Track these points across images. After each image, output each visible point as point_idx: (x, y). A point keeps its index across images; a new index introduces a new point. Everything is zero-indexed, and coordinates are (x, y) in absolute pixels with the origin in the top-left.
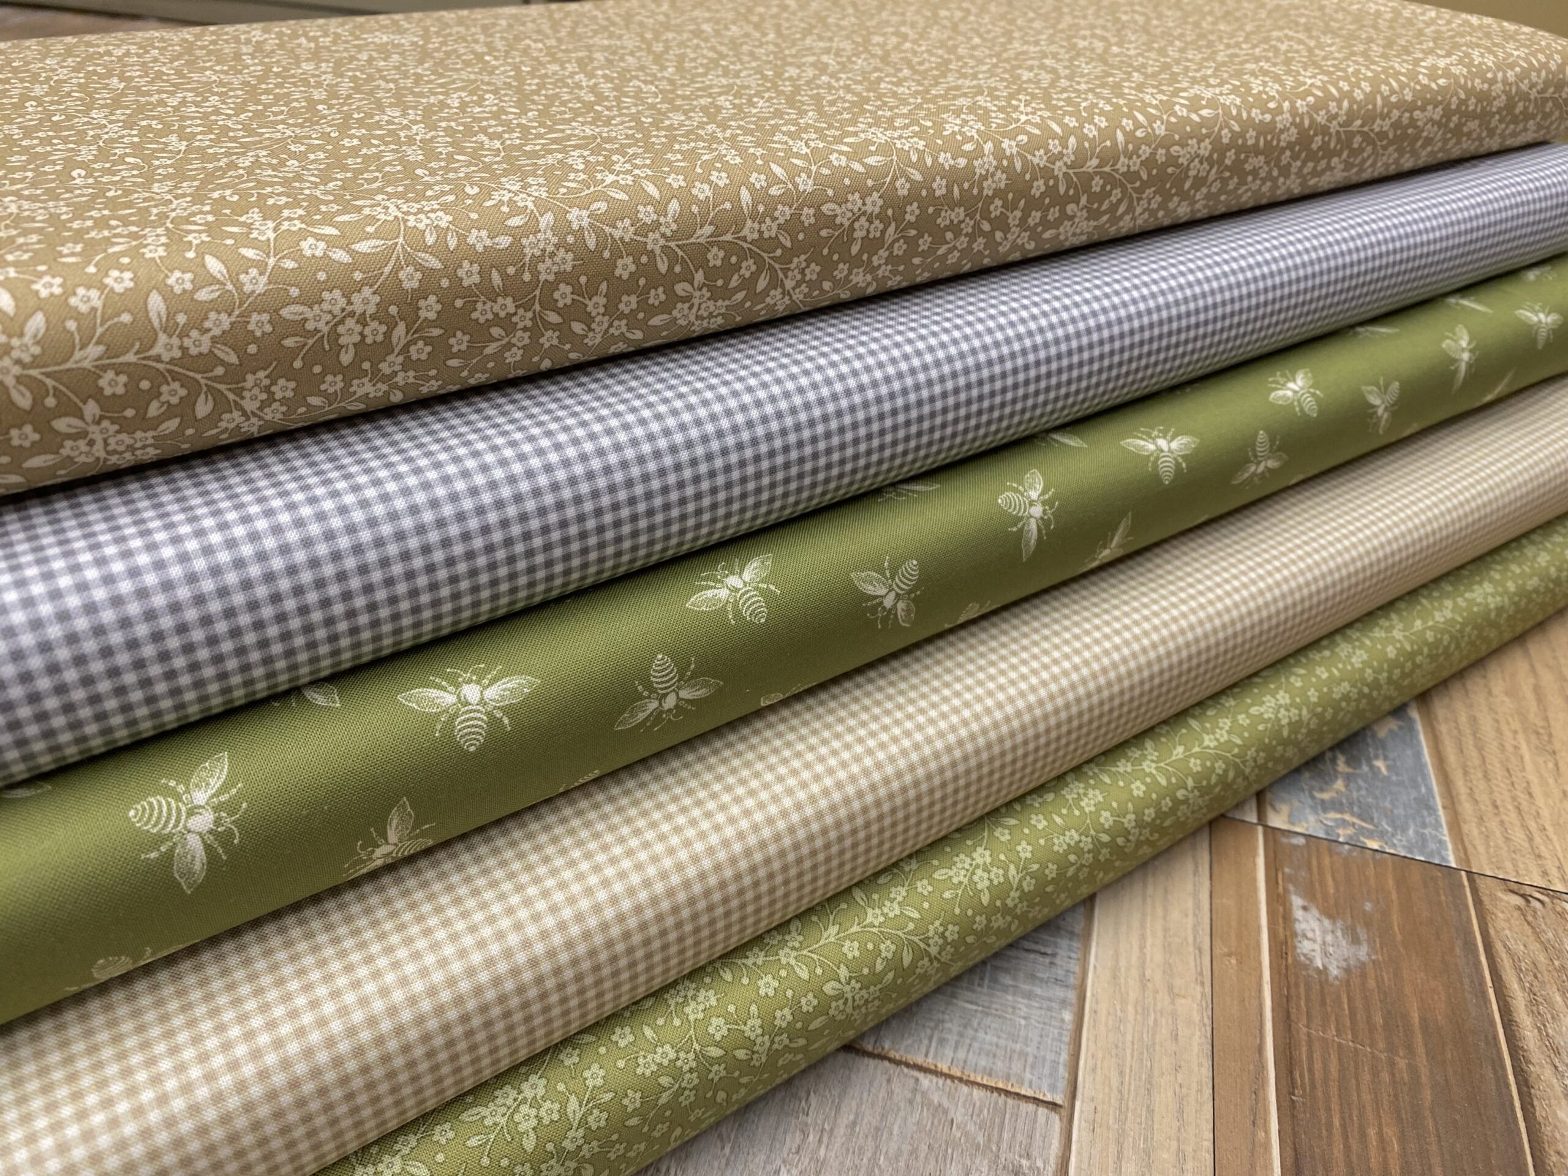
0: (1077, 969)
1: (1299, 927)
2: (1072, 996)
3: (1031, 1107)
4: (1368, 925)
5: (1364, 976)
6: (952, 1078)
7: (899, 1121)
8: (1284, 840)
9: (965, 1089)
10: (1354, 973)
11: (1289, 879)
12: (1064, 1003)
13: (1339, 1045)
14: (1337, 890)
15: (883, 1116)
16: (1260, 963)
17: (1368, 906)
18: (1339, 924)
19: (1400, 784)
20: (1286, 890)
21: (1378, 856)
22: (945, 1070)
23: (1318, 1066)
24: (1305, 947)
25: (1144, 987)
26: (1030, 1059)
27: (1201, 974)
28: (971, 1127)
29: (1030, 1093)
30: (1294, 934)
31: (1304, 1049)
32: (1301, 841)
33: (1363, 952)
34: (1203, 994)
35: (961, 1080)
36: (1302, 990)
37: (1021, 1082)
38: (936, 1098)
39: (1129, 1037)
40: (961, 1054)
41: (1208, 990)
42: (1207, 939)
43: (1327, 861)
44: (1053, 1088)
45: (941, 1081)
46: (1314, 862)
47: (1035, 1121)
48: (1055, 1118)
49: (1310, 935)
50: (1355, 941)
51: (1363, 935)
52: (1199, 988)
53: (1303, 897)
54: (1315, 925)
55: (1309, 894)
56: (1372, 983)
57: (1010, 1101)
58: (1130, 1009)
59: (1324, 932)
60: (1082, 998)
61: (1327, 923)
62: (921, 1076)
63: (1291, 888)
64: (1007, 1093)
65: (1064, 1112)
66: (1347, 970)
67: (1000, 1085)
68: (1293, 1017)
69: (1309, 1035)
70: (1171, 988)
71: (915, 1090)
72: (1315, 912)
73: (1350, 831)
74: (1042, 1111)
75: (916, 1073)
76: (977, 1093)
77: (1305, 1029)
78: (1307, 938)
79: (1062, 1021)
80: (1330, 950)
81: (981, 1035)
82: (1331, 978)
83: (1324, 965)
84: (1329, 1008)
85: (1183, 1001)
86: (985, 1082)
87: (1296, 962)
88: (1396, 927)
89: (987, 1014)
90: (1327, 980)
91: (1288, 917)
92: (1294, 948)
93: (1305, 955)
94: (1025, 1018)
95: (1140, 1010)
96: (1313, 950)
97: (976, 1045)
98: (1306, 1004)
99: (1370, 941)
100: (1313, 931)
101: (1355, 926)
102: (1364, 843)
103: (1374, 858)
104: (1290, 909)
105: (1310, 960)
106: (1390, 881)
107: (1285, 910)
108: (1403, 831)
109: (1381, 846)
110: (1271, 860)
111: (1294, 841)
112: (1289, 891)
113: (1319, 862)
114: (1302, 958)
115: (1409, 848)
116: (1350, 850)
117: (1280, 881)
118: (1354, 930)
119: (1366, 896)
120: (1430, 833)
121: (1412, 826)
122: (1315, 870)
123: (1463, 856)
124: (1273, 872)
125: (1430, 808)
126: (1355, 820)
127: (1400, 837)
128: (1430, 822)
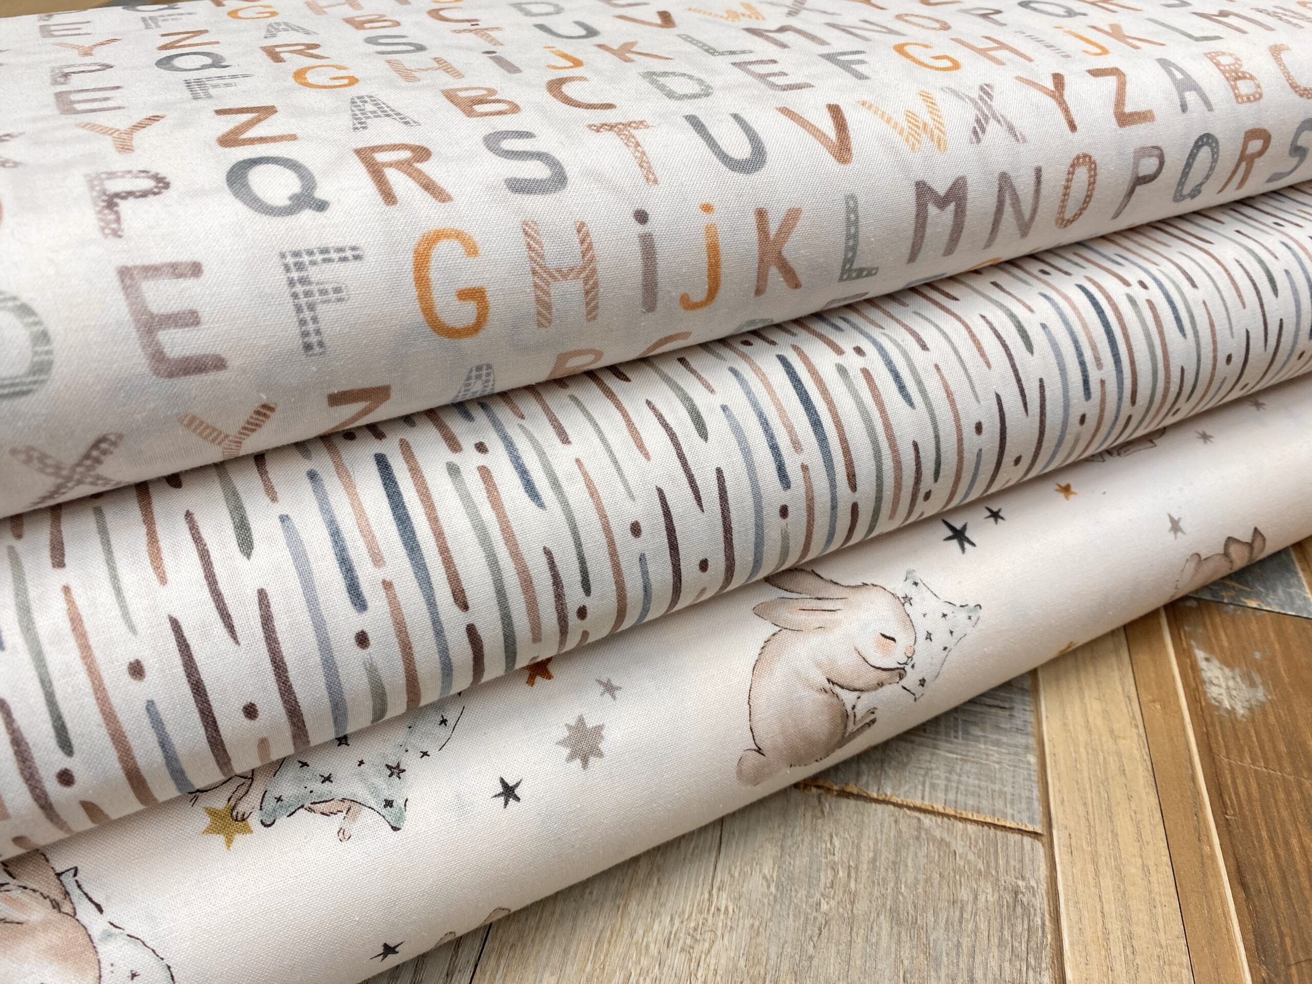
0: (1033, 720)
1: (1205, 675)
2: (1032, 741)
3: (1017, 837)
4: (1260, 671)
5: (1265, 713)
6: (948, 816)
7: (911, 855)
8: (1180, 604)
9: (960, 825)
10: (1257, 712)
11: (1190, 637)
12: (1027, 748)
13: (1256, 771)
14: (1230, 643)
15: (897, 852)
16: (1180, 707)
17: (1258, 655)
18: (1237, 671)
20: (1189, 645)
21: (1258, 613)
22: (941, 810)
23: (1241, 789)
24: (1213, 691)
25: (1090, 731)
26: (1009, 797)
27: (1134, 718)
28: (971, 857)
29: (1013, 825)
30: (1203, 682)
31: (1228, 776)
32: (1194, 603)
33: (1260, 694)
34: (1139, 735)
35: (955, 817)
36: (1218, 728)
37: (1005, 815)
38: (938, 833)
39: (1086, 774)
40: (951, 796)
41: (1142, 730)
42: (1134, 690)
43: (1218, 620)
44: (1032, 820)
45: (939, 820)
46: (1208, 621)
47: (1022, 848)
48: (1038, 845)
49: (1215, 681)
50: (1252, 685)
51: (1258, 679)
52: (1134, 731)
53: (1205, 650)
54: (1218, 673)
55: (1209, 648)
56: (1272, 719)
57: (999, 833)
58: (1082, 750)
59: (1226, 679)
60: (1041, 744)
61: (1227, 670)
62: (922, 816)
63: (1193, 643)
64: (996, 826)
65: (1045, 839)
66: (1251, 709)
67: (989, 820)
68: (1214, 750)
69: (1230, 764)
70: (1112, 731)
71: (919, 829)
72: (1216, 663)
73: (1232, 593)
74: (1027, 840)
75: (917, 814)
76: (971, 828)
77: (1226, 760)
78: (1214, 684)
79: (1029, 763)
80: (1234, 693)
81: (964, 778)
82: (1239, 717)
83: (1231, 706)
84: (1242, 742)
85: (1124, 742)
86: (975, 818)
87: (1209, 705)
88: (1283, 672)
89: (966, 761)
90: (1236, 718)
91: (1194, 667)
92: (1205, 693)
93: (1215, 699)
94: (998, 763)
95: (1090, 751)
96: (1221, 694)
97: (962, 787)
98: (1223, 739)
99: (1264, 684)
100: (1217, 678)
101: (1250, 672)
102: (1245, 603)
103: (1255, 615)
104: (1196, 661)
105: (1220, 702)
106: (1272, 634)
107: (1191, 662)
108: (1274, 591)
109: (1259, 605)
110: (1173, 620)
111: (1188, 604)
112: (1191, 645)
113: (1211, 620)
114: (1213, 701)
115: (1281, 605)
116: (1235, 609)
117: (1183, 638)
118: (1249, 675)
119: (1254, 647)
120: (1296, 592)
121: (1280, 586)
122: (1209, 628)
124: (1176, 630)
125: (1292, 571)
126: (1234, 584)
127: (1272, 596)
128: (1294, 583)
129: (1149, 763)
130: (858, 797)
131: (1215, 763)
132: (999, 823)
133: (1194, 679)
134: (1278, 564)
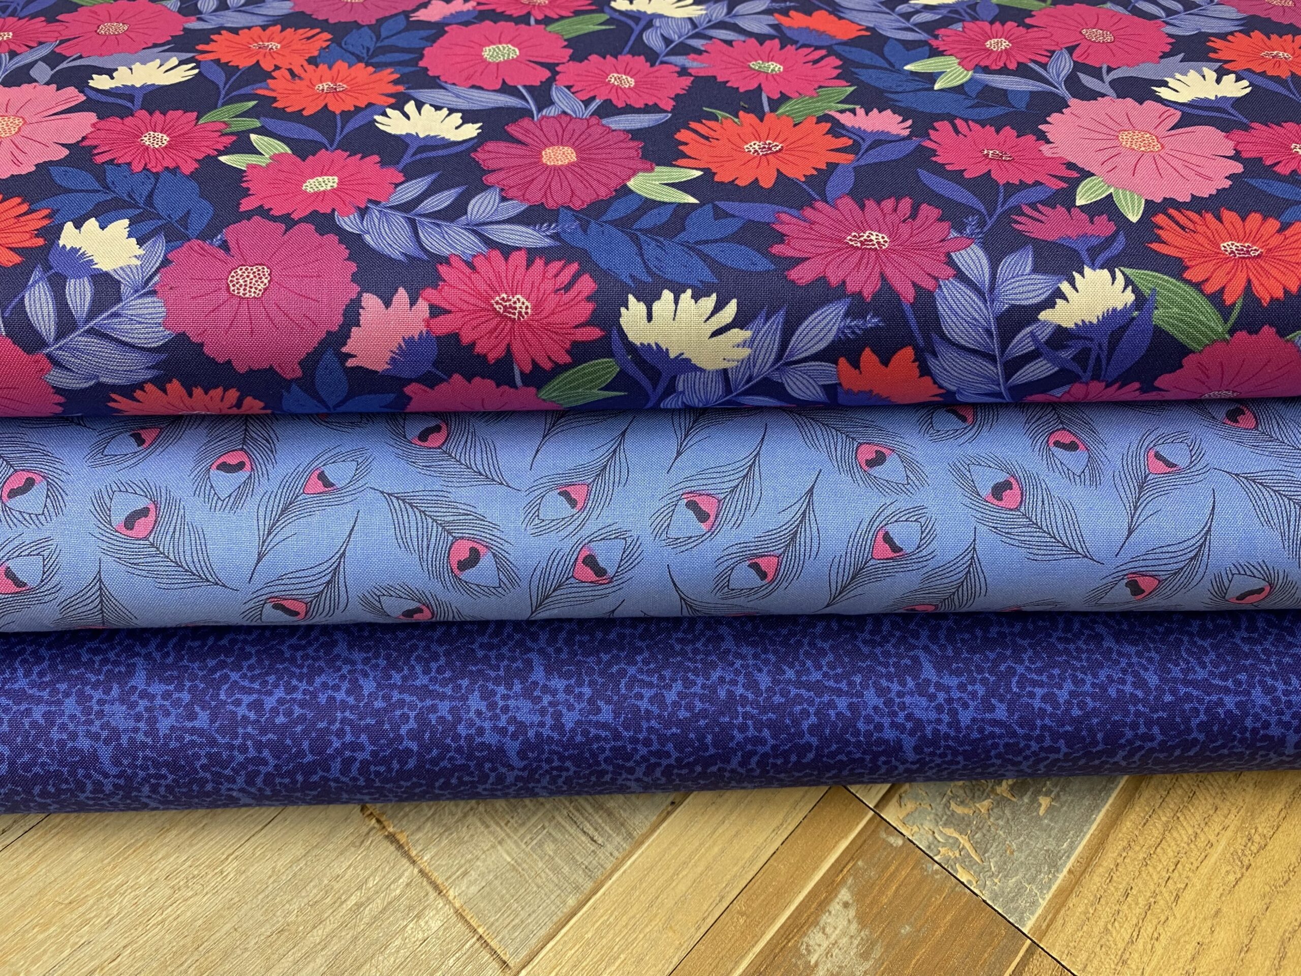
0: (609, 866)
1: (825, 918)
2: (589, 885)
3: (489, 958)
4: (890, 946)
8: (883, 835)
9: (454, 919)
11: (855, 872)
12: (577, 888)
14: (891, 903)
15: (384, 910)
16: (763, 933)
17: (906, 930)
18: (865, 932)
19: (1047, 829)
20: (843, 881)
21: (959, 888)
24: (815, 938)
25: (649, 907)
26: (517, 920)
27: (704, 920)
28: (436, 950)
29: (496, 946)
30: (816, 923)
32: (900, 842)
33: (862, 968)
34: (692, 937)
35: (456, 910)
37: (497, 934)
39: (603, 942)
40: (471, 891)
41: (699, 934)
42: (736, 892)
43: (904, 873)
44: (516, 953)
45: (442, 904)
46: (893, 868)
47: (484, 969)
49: (829, 930)
50: (865, 956)
51: (877, 953)
52: (692, 930)
53: (853, 895)
54: (842, 923)
55: (860, 896)
58: (624, 920)
59: (844, 933)
60: (594, 892)
61: (854, 927)
62: (431, 892)
63: (850, 881)
67: (480, 929)
72: (852, 913)
73: (954, 854)
76: (460, 927)
78: (824, 933)
80: (836, 951)
81: (497, 883)
83: (816, 964)
85: (670, 934)
86: (471, 921)
87: (796, 948)
88: (914, 962)
89: (514, 869)
91: (823, 905)
92: (805, 934)
93: (807, 946)
94: (538, 887)
95: (631, 924)
96: (820, 945)
97: (487, 889)
99: (880, 961)
100: (835, 928)
101: (877, 941)
102: (957, 871)
103: (953, 890)
104: (832, 900)
105: (809, 952)
106: (949, 918)
107: (826, 898)
108: (1005, 877)
109: (969, 881)
110: (855, 848)
111: (892, 840)
112: (845, 882)
113: (897, 869)
114: (804, 947)
115: (996, 895)
116: (936, 872)
117: (845, 871)
118: (873, 944)
119: (912, 920)
120: (1031, 890)
121: (1020, 875)
122: (887, 875)
123: (1044, 927)
124: (847, 859)
125: (1055, 867)
126: (968, 846)
127: (996, 880)
128: (1041, 880)
130: (400, 847)
132: (485, 938)
133: (809, 917)
134: (1047, 851)
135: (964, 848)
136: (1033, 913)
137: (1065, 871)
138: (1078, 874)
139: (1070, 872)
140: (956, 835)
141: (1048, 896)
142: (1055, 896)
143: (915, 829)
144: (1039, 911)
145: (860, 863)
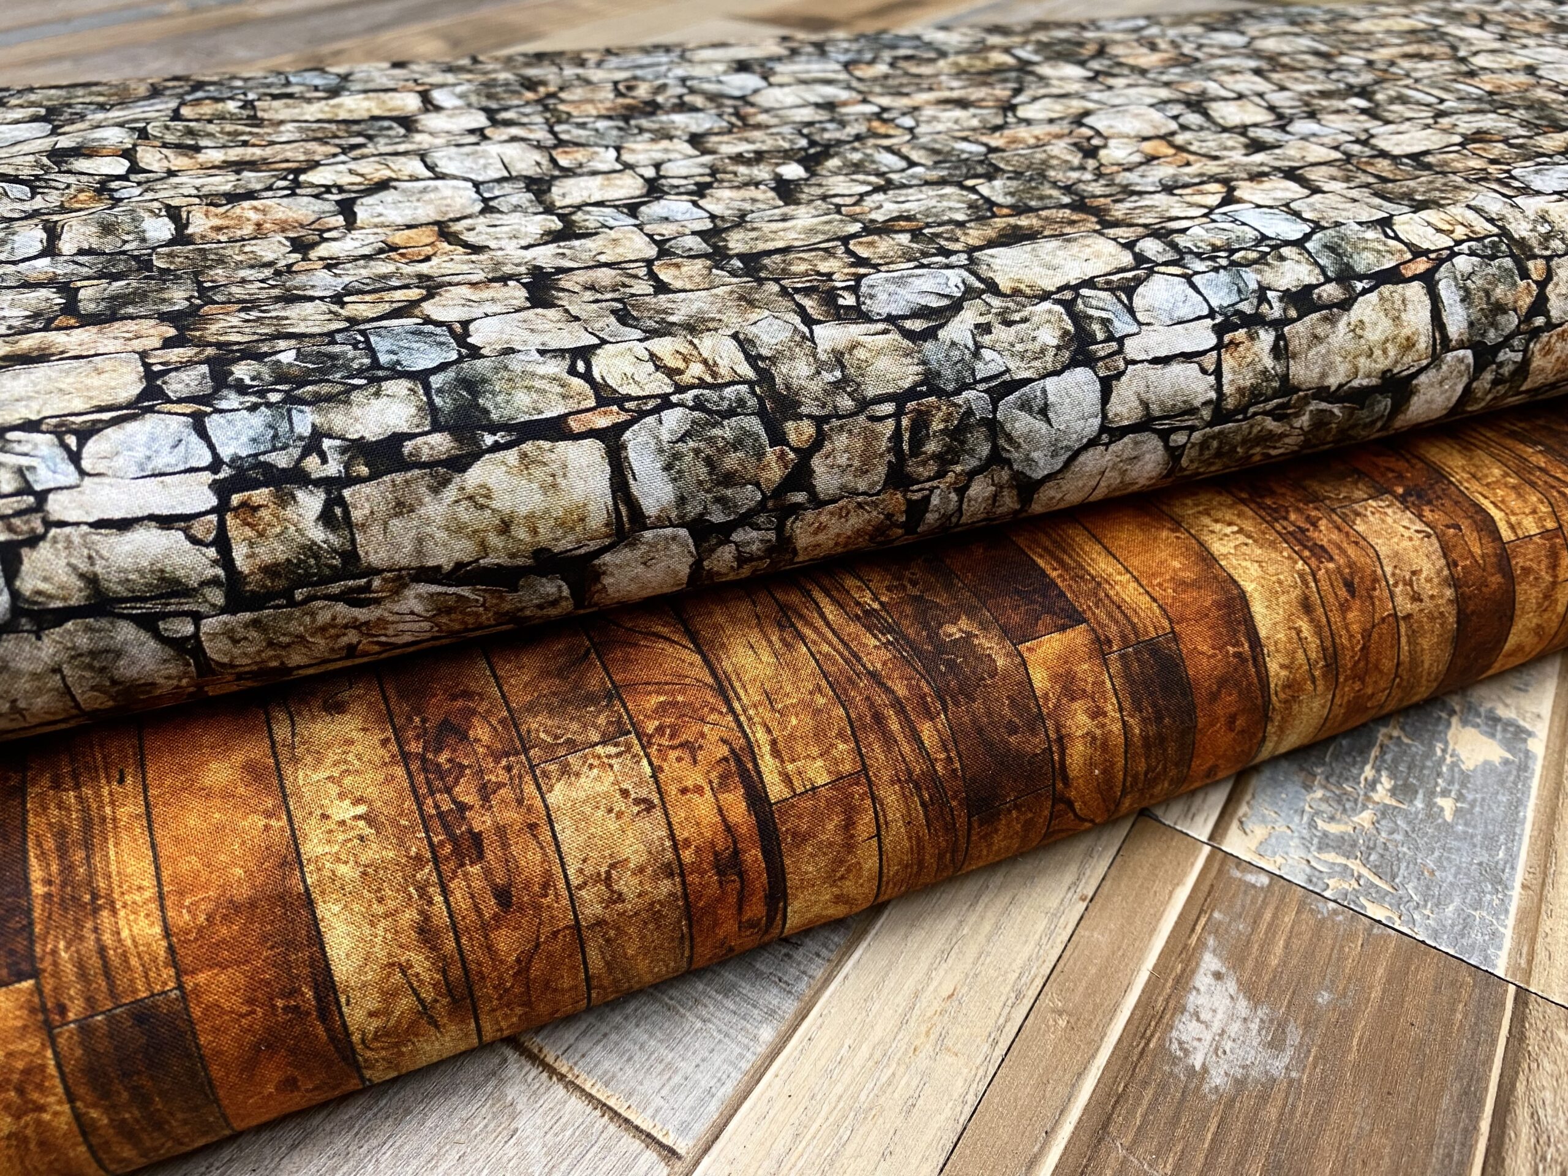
0: (819, 973)
1: (1192, 1000)
2: (790, 1008)
3: (637, 1146)
4: (1309, 1024)
5: (1264, 1098)
6: (552, 1072)
8: (1237, 874)
9: (560, 1093)
10: (1249, 1090)
11: (1214, 929)
12: (774, 1015)
14: (1284, 963)
16: (1101, 1038)
17: (1324, 998)
18: (1263, 1010)
19: (1465, 837)
20: (1201, 943)
21: (1377, 930)
22: (550, 1059)
24: (1187, 1030)
26: (676, 1079)
27: (1001, 1030)
28: (536, 1149)
29: (646, 1125)
30: (1183, 1010)
32: (1264, 880)
33: (1280, 1063)
34: (987, 1060)
35: (562, 1078)
36: (1149, 1092)
37: (644, 1105)
38: (513, 1093)
39: (839, 1089)
41: (999, 1052)
42: (1039, 982)
43: (1288, 919)
44: (684, 1128)
45: (535, 1072)
46: (1268, 916)
47: (631, 1166)
49: (1205, 1015)
50: (1276, 1044)
51: (1294, 1035)
52: (986, 1048)
53: (1224, 960)
54: (1222, 1003)
55: (1236, 958)
56: (1272, 1112)
57: (612, 1129)
58: (865, 1050)
59: (1232, 1017)
60: (802, 1015)
61: (1243, 1007)
63: (1211, 942)
64: (615, 1116)
65: (680, 1167)
66: (1240, 1084)
67: (612, 1102)
68: (1114, 1129)
69: (1124, 1161)
70: (941, 1038)
71: (493, 1075)
72: (1232, 986)
73: (1349, 885)
74: (650, 1156)
76: (574, 1104)
77: (1122, 1153)
78: (1198, 1020)
79: (755, 1039)
80: (1228, 1045)
82: (1206, 1088)
83: (1205, 1066)
84: (1179, 1132)
85: (950, 1059)
86: (594, 1092)
87: (1163, 1049)
88: (1355, 1042)
90: (1198, 1088)
91: (1183, 982)
92: (1170, 1027)
93: (1180, 1043)
95: (878, 1055)
96: (1199, 1040)
98: (1145, 1116)
99: (1302, 1048)
100: (1214, 1011)
101: (1287, 1021)
102: (1363, 907)
103: (1369, 931)
104: (1193, 972)
105: (1186, 1052)
106: (1380, 971)
107: (1183, 971)
108: (1438, 905)
109: (1389, 918)
110: (1201, 895)
111: (1251, 878)
112: (1205, 944)
113: (1275, 916)
114: (1175, 1046)
115: (1436, 931)
116: (1335, 912)
117: (1199, 929)
118: (1282, 1026)
119: (1327, 982)
120: (1482, 918)
121: (1457, 901)
122: (1263, 927)
123: (1523, 962)
124: (1195, 913)
125: (1500, 883)
126: (1365, 872)
127: (1427, 912)
128: (1490, 902)
129: (968, 1110)
131: (1096, 1148)
132: (625, 1114)
133: (1167, 1001)
134: (1480, 864)
135: (1360, 876)
136: (1500, 948)
137: (1517, 885)
138: (1538, 888)
139: (1524, 887)
140: (1341, 860)
141: (1511, 921)
142: (1520, 921)
143: (1279, 860)
144: (1507, 944)
145: (1216, 915)
